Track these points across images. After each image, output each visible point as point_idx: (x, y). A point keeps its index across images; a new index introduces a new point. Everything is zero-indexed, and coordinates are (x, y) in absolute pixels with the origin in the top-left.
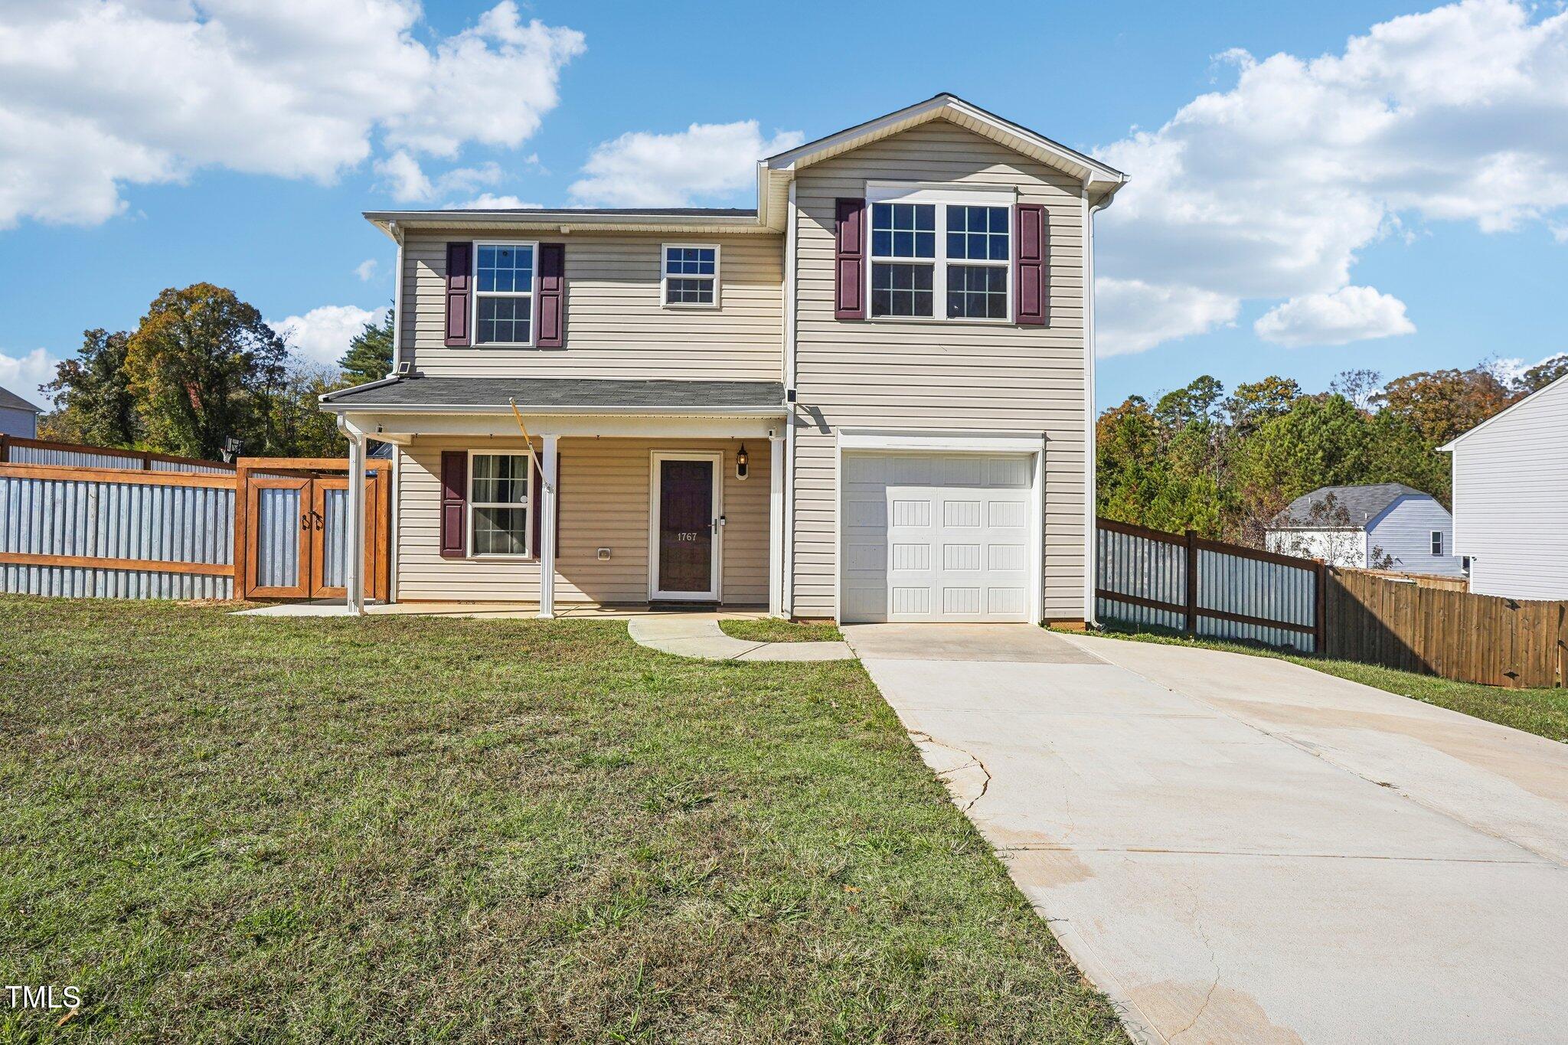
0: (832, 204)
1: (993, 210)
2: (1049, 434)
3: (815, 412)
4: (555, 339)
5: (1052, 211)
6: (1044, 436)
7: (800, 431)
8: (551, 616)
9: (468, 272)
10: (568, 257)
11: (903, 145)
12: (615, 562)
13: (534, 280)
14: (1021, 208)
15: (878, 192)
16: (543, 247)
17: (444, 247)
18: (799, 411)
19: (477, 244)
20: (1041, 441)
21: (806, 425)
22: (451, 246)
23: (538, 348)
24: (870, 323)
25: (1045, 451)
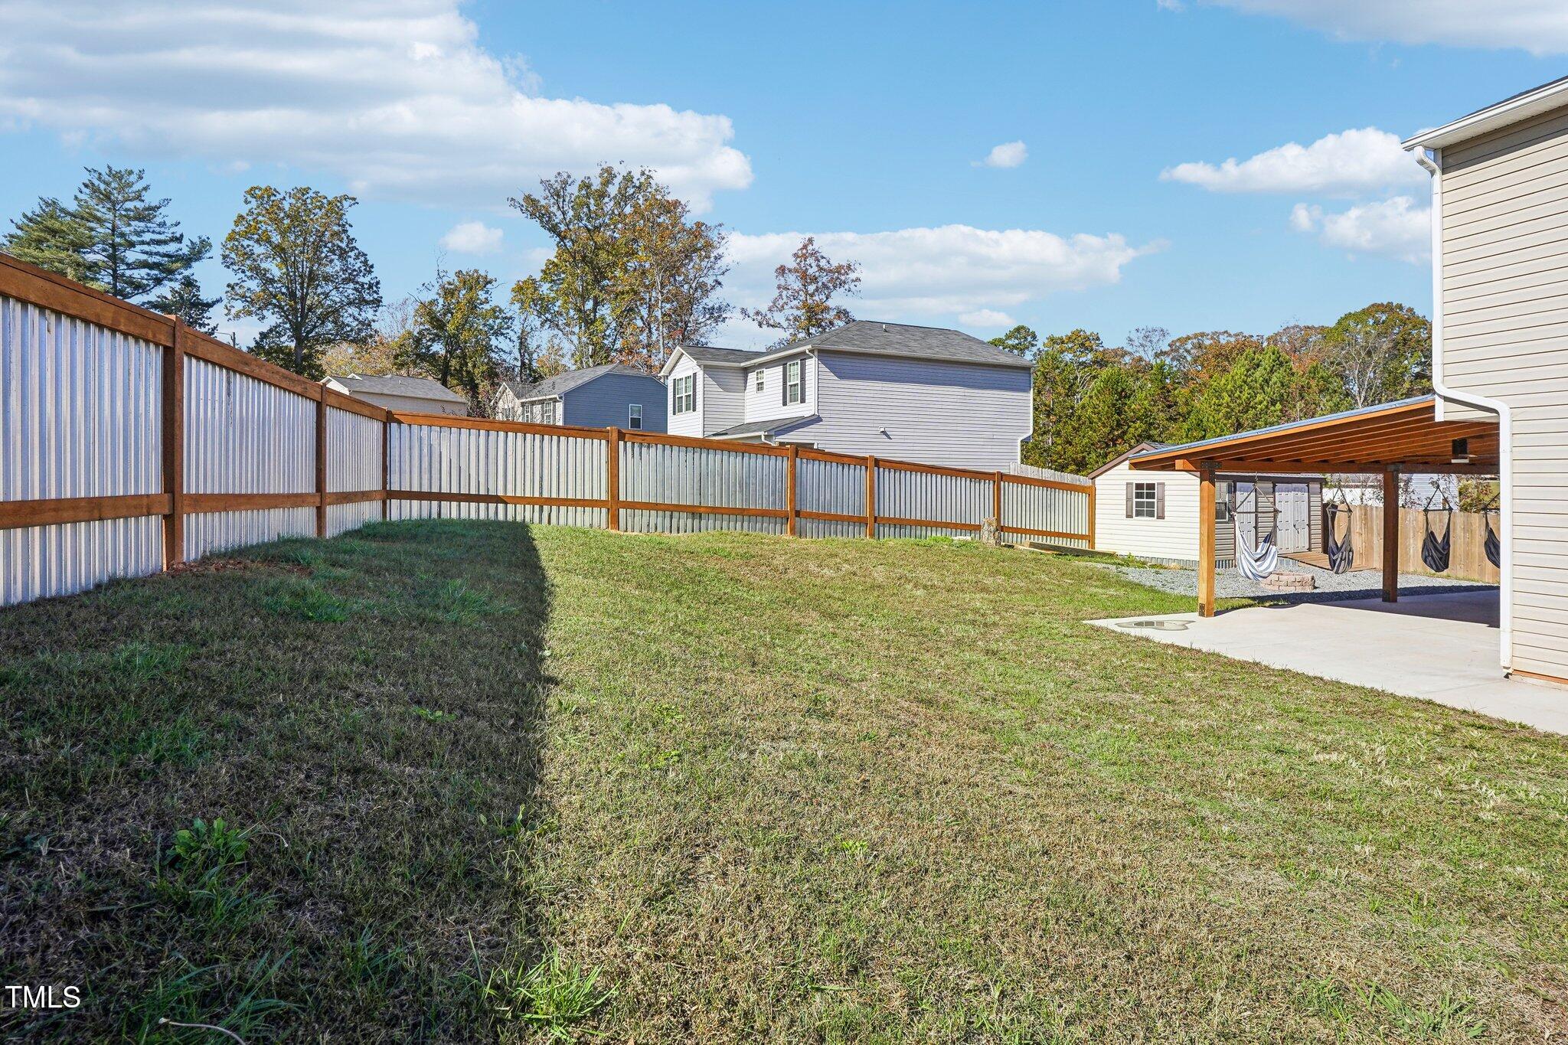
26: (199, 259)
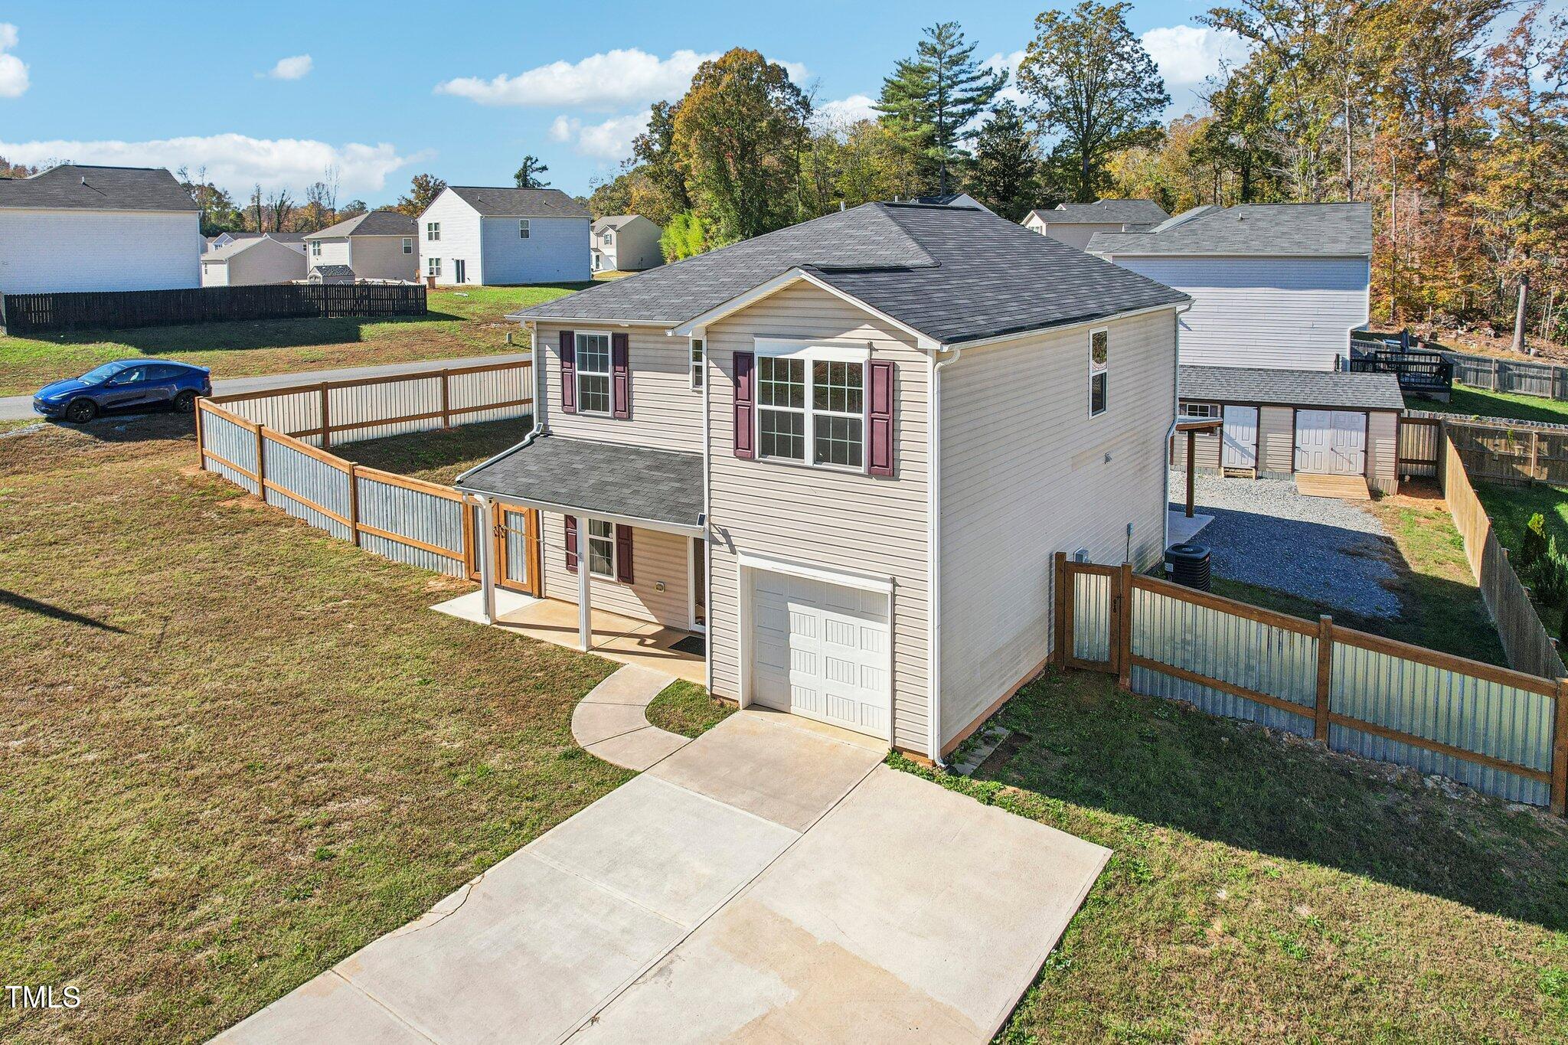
0: (731, 356)
1: (851, 365)
2: (898, 580)
3: (725, 534)
4: (625, 412)
5: (902, 366)
6: (893, 581)
7: (714, 547)
8: (584, 649)
9: (572, 361)
10: (631, 345)
11: (781, 303)
12: (667, 594)
13: (610, 367)
14: (873, 365)
15: (763, 348)
16: (614, 336)
17: (558, 334)
18: (713, 530)
19: (577, 332)
20: (889, 587)
21: (720, 544)
22: (562, 334)
23: (615, 418)
24: (759, 462)
25: (894, 595)
26: (1000, 89)
